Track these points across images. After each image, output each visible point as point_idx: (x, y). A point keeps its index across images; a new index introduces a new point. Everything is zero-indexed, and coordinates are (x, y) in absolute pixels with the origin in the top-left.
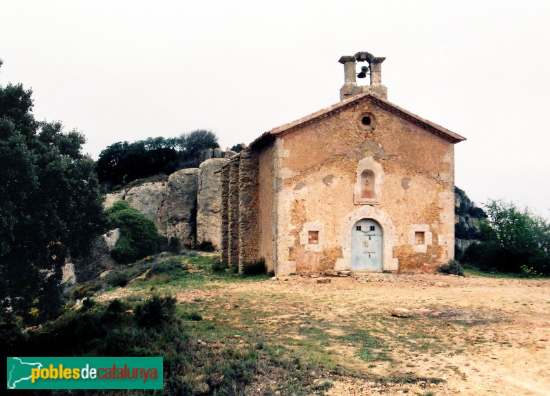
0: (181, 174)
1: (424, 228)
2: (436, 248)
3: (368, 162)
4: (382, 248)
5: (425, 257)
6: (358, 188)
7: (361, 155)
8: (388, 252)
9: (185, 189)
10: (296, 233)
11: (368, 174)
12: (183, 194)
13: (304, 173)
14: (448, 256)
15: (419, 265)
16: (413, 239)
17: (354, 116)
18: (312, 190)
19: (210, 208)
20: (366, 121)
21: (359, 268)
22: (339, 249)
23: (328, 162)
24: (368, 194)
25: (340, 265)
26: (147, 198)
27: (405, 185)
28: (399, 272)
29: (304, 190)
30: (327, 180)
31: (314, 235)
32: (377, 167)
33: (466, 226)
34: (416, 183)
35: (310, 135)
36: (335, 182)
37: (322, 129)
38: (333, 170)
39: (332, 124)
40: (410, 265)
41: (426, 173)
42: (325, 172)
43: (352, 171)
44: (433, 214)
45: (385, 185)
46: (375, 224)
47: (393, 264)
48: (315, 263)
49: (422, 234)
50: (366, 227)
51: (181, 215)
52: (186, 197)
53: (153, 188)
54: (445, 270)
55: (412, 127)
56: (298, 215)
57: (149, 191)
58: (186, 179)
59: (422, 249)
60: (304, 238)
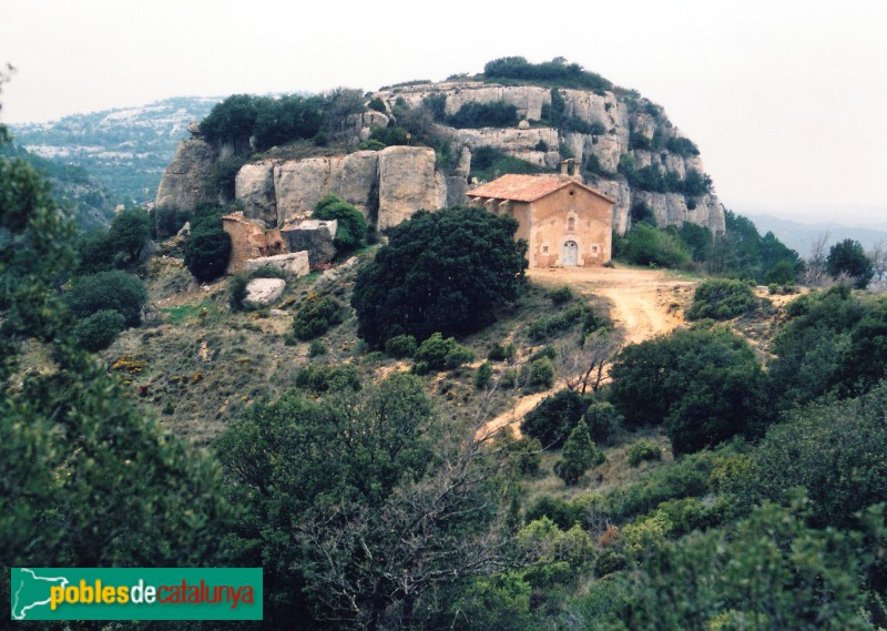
0: (358, 157)
1: (597, 245)
2: (602, 255)
3: (571, 214)
4: (577, 255)
5: (597, 259)
6: (567, 226)
7: (568, 210)
8: (579, 257)
9: (362, 172)
10: (538, 248)
11: (572, 219)
12: (360, 176)
13: (542, 219)
14: (608, 257)
15: (594, 263)
16: (591, 250)
17: (566, 191)
18: (545, 228)
19: (394, 195)
20: (572, 193)
21: (567, 264)
22: (557, 255)
23: (553, 214)
24: (571, 229)
25: (558, 263)
26: (310, 176)
27: (588, 224)
28: (584, 266)
29: (542, 228)
30: (553, 223)
31: (546, 249)
32: (576, 216)
33: (662, 168)
34: (594, 224)
35: (545, 202)
36: (556, 224)
37: (551, 199)
38: (555, 218)
39: (556, 196)
40: (589, 263)
41: (599, 219)
42: (552, 219)
43: (564, 218)
44: (601, 238)
45: (579, 225)
46: (573, 244)
47: (581, 262)
48: (546, 261)
49: (595, 248)
50: (569, 245)
51: (357, 199)
52: (363, 180)
53: (315, 165)
54: (607, 266)
55: (593, 197)
56: (539, 239)
57: (312, 168)
58: (363, 162)
59: (595, 255)
60: (541, 250)
